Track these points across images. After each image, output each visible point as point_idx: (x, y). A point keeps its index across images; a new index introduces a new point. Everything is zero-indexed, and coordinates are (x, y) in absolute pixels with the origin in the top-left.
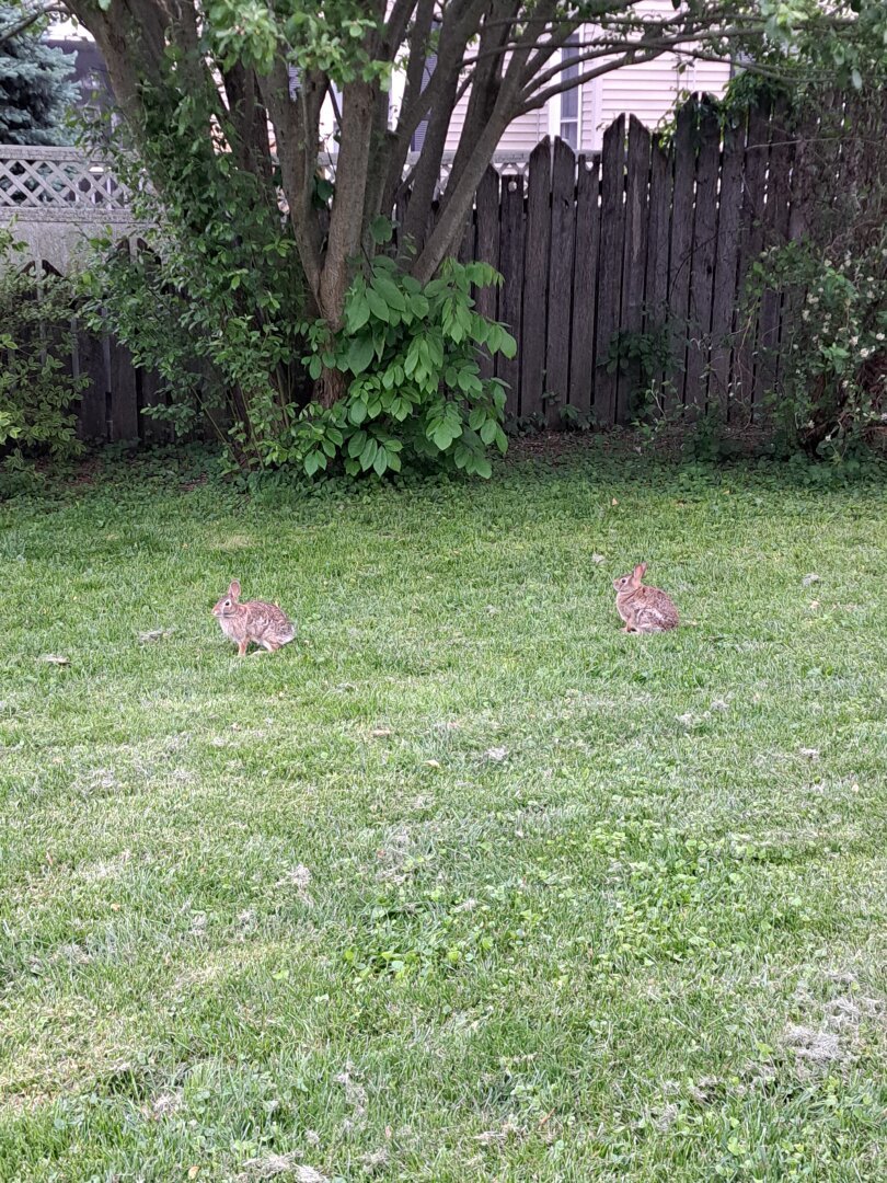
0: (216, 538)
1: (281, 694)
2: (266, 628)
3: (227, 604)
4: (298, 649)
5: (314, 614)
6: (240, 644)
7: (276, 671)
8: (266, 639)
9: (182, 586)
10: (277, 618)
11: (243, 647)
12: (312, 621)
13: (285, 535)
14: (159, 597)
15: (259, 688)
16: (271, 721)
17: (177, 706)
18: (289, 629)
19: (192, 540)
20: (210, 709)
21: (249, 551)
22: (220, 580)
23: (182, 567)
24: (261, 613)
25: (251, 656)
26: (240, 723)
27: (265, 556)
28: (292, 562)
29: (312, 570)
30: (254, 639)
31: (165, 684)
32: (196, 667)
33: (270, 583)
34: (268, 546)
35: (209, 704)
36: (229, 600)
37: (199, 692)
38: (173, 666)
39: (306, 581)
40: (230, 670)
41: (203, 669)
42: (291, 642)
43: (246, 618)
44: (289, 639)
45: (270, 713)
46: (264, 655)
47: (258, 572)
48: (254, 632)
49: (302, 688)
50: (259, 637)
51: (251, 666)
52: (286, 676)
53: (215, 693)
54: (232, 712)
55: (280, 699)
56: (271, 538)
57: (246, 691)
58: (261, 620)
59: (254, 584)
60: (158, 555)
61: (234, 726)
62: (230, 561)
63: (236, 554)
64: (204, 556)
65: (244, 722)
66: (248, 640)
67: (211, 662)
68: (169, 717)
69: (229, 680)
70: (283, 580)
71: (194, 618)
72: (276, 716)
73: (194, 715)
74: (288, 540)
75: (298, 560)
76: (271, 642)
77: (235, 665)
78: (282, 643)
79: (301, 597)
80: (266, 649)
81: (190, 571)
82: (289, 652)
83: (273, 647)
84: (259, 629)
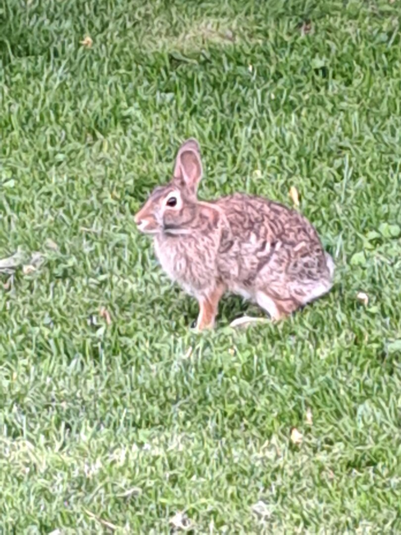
0: (158, 24)
1: (296, 436)
2: (264, 261)
3: (172, 203)
4: (341, 317)
5: (384, 227)
6: (201, 300)
7: (287, 374)
8: (264, 289)
9: (74, 144)
10: (291, 237)
11: (209, 308)
12: (378, 241)
13: (322, 16)
14: (21, 169)
15: (242, 415)
16: (267, 510)
17: (44, 458)
18: (321, 264)
19: (105, 26)
20: (121, 470)
21: (236, 58)
22: (165, 131)
23: (76, 97)
24: (253, 226)
25: (227, 330)
26: (189, 514)
27: (272, 69)
28: (336, 85)
29: (384, 108)
30: (237, 288)
31: (18, 399)
32: (95, 354)
33: (280, 139)
34: (280, 44)
35: (119, 456)
36: (176, 194)
37: (98, 421)
38: (42, 350)
39: (369, 137)
40: (175, 370)
41: (110, 362)
42: (325, 297)
43: (216, 236)
44: (320, 288)
45: (267, 486)
46: (259, 329)
47: (254, 110)
48: (234, 272)
49: (346, 419)
50: (248, 282)
51: (226, 358)
52: (308, 389)
53: (137, 426)
54: (174, 480)
55: (293, 448)
56: (288, 24)
57: (211, 425)
58: (254, 242)
59: (244, 142)
60: (25, 64)
61: (177, 520)
62: (190, 82)
63: (205, 63)
64: (129, 68)
65: (203, 512)
66: (220, 291)
67: (131, 342)
68: (23, 488)
69: (171, 396)
70: (312, 131)
71: (97, 227)
72: (280, 496)
73: (84, 484)
74: (329, 29)
75: (349, 83)
76: (276, 297)
77: (187, 354)
78: (305, 300)
79: (355, 177)
80: (263, 313)
81: (96, 105)
82: (318, 322)
83: (280, 309)
84: (247, 265)
